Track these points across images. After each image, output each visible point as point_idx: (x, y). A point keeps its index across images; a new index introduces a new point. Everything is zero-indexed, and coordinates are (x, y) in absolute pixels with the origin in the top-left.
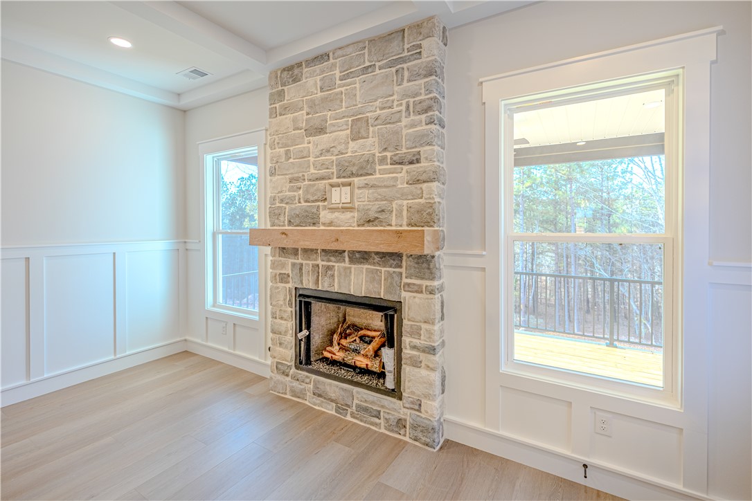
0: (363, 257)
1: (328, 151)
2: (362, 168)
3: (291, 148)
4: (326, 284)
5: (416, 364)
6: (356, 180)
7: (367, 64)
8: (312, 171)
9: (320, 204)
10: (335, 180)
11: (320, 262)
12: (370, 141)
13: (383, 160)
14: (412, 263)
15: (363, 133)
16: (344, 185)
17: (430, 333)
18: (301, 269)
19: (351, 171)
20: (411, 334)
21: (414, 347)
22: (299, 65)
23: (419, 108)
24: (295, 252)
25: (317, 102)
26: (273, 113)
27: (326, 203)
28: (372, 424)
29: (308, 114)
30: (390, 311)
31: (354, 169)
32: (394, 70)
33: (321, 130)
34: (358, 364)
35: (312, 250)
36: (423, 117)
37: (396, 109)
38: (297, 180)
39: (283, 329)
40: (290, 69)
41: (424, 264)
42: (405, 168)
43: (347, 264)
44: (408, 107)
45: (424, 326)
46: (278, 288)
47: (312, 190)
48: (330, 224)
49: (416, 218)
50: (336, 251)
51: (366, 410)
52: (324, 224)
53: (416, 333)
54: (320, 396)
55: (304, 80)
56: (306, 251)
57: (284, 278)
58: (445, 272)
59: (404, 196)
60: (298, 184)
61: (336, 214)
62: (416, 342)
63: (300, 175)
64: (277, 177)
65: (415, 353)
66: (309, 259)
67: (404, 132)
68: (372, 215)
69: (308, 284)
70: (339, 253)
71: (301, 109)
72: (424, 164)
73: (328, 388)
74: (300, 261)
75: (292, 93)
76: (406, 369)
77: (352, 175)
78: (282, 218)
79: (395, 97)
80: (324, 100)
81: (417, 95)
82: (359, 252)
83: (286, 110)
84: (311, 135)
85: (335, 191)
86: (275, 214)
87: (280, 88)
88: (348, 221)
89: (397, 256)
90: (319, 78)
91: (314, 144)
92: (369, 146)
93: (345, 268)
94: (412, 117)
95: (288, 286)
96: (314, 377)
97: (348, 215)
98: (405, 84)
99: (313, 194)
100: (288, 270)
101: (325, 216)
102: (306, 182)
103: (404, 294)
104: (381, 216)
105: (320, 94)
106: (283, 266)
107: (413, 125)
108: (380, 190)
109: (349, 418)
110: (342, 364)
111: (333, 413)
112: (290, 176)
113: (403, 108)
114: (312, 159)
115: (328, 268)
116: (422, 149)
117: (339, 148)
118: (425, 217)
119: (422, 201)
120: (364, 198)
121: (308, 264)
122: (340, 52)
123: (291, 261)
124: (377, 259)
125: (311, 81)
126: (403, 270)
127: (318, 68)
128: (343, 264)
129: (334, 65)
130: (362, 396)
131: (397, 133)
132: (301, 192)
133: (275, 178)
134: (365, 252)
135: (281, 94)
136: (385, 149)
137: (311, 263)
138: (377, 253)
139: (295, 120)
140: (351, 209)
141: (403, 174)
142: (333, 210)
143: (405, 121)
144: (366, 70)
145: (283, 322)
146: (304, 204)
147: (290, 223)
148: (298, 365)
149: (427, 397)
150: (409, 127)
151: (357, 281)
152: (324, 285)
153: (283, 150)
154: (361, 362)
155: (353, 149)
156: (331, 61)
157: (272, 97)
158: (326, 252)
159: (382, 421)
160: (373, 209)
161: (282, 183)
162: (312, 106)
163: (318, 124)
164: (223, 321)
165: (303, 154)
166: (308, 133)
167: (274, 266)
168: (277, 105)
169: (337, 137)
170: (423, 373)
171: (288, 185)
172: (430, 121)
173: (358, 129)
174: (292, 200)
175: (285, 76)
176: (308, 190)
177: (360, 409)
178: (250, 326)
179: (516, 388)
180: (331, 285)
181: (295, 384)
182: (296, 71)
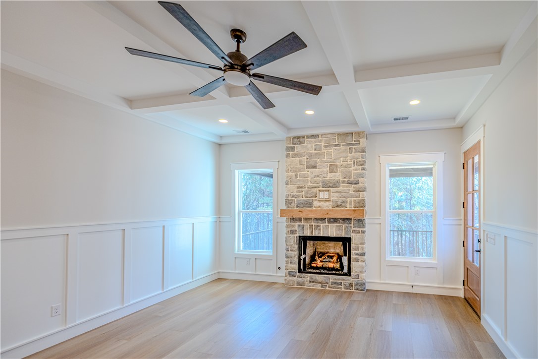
0: (335, 220)
1: (318, 176)
2: (334, 184)
3: (298, 173)
4: (317, 233)
5: (357, 260)
6: (331, 189)
7: (337, 143)
8: (309, 184)
9: (314, 198)
10: (321, 189)
11: (313, 224)
12: (338, 174)
13: (344, 182)
14: (356, 222)
15: (335, 170)
16: (325, 191)
17: (363, 248)
18: (303, 227)
19: (328, 186)
20: (355, 250)
21: (357, 254)
22: (303, 137)
23: (359, 164)
24: (300, 220)
25: (312, 155)
26: (288, 156)
27: (317, 198)
28: (338, 288)
29: (307, 159)
30: (346, 242)
31: (331, 185)
32: (348, 147)
33: (315, 167)
34: (329, 266)
35: (309, 219)
36: (360, 167)
37: (349, 163)
38: (302, 187)
39: (293, 255)
40: (299, 138)
41: (360, 222)
42: (353, 186)
43: (327, 224)
44: (354, 163)
45: (360, 246)
46: (290, 237)
47: (309, 192)
48: (319, 207)
49: (357, 205)
50: (322, 219)
51: (335, 283)
52: (315, 207)
53: (357, 248)
54: (313, 282)
55: (306, 144)
56: (306, 219)
57: (293, 232)
58: (367, 225)
59: (352, 196)
60: (302, 189)
61: (322, 203)
62: (357, 252)
63: (303, 185)
64: (290, 186)
65: (357, 256)
66: (308, 223)
67: (353, 172)
68: (339, 203)
69: (307, 233)
70: (323, 219)
71: (304, 156)
72: (360, 185)
73: (317, 278)
74: (303, 224)
75: (298, 149)
76: (353, 263)
77: (330, 187)
78: (293, 204)
79: (349, 158)
80: (316, 154)
81: (358, 158)
82: (333, 218)
83: (295, 155)
84: (309, 168)
85: (321, 194)
86: (288, 203)
87: (292, 145)
88: (328, 206)
89: (349, 219)
90: (313, 145)
91: (310, 173)
92: (338, 176)
93: (326, 226)
94: (356, 167)
95: (295, 235)
96: (309, 275)
97: (328, 203)
98: (353, 154)
99: (310, 194)
100: (296, 228)
101: (316, 204)
102: (306, 189)
103: (352, 234)
104: (343, 204)
105: (314, 151)
106: (293, 226)
107: (356, 170)
108: (342, 194)
109: (327, 288)
110: (322, 268)
111: (320, 288)
112: (298, 186)
113: (352, 163)
114: (309, 179)
115: (318, 226)
116: (360, 179)
117: (324, 175)
118: (361, 205)
119: (360, 198)
120: (335, 196)
121: (307, 225)
122: (324, 136)
123: (297, 224)
124: (341, 221)
125: (309, 145)
126: (352, 225)
127: (313, 140)
128: (325, 224)
129: (321, 141)
130: (333, 278)
131: (350, 172)
132: (303, 193)
133: (289, 186)
134: (335, 218)
135: (293, 149)
136: (345, 178)
137: (308, 224)
138: (341, 219)
139: (300, 161)
140: (329, 201)
141: (352, 187)
142: (320, 201)
143: (353, 168)
144: (336, 145)
145: (292, 252)
146: (305, 198)
147: (297, 206)
148: (300, 271)
149: (362, 272)
150: (354, 170)
151: (332, 231)
152: (316, 233)
153: (294, 174)
154: (331, 265)
155: (330, 176)
156: (320, 138)
157: (288, 149)
158: (316, 219)
159: (343, 286)
160: (339, 201)
161: (293, 188)
162: (310, 156)
163: (313, 164)
164: (248, 258)
165: (305, 177)
166: (308, 167)
167: (288, 226)
168: (291, 153)
169: (323, 170)
170: (360, 263)
171: (296, 190)
172: (363, 169)
173: (333, 168)
174: (298, 196)
175: (296, 140)
176: (307, 192)
177: (333, 283)
178: (267, 259)
179: (391, 265)
180: (319, 233)
181: (300, 280)
182: (302, 140)
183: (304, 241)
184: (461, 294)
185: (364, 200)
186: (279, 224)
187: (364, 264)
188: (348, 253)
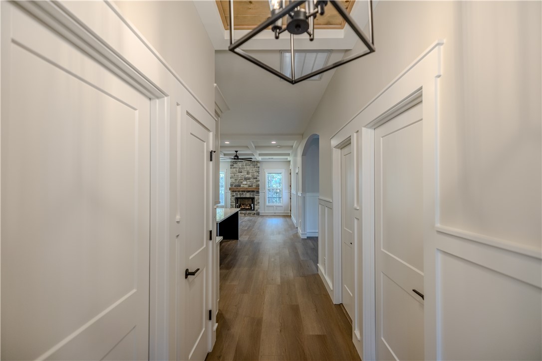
0: (249, 191)
1: (243, 176)
2: (249, 179)
3: (235, 174)
5: (257, 205)
6: (248, 181)
7: (249, 164)
8: (239, 178)
10: (244, 180)
11: (241, 193)
17: (259, 201)
19: (246, 179)
21: (257, 203)
23: (257, 172)
24: (236, 191)
26: (231, 168)
30: (253, 199)
32: (253, 166)
33: (241, 172)
37: (254, 171)
38: (237, 180)
41: (258, 192)
43: (246, 193)
46: (232, 198)
52: (242, 187)
53: (257, 201)
54: (241, 214)
55: (238, 164)
57: (233, 196)
59: (255, 183)
61: (244, 186)
69: (239, 196)
70: (244, 191)
72: (258, 179)
73: (243, 212)
75: (235, 165)
76: (255, 206)
78: (233, 186)
81: (257, 170)
83: (234, 168)
85: (244, 182)
86: (231, 185)
88: (246, 186)
89: (254, 191)
90: (241, 164)
91: (240, 174)
92: (250, 176)
98: (255, 168)
101: (242, 185)
103: (255, 196)
106: (233, 194)
108: (251, 182)
109: (246, 215)
110: (244, 209)
111: (244, 215)
112: (235, 179)
115: (243, 194)
116: (257, 177)
117: (245, 176)
118: (258, 186)
119: (258, 184)
120: (249, 183)
121: (238, 193)
123: (235, 193)
126: (255, 193)
130: (248, 212)
131: (254, 175)
132: (237, 182)
135: (233, 165)
136: (252, 177)
138: (251, 191)
139: (236, 170)
141: (255, 180)
145: (233, 203)
146: (237, 184)
147: (235, 187)
149: (258, 208)
150: (256, 174)
151: (248, 195)
152: (242, 196)
153: (233, 175)
154: (247, 208)
155: (247, 176)
156: (243, 162)
157: (231, 165)
158: (242, 191)
159: (252, 214)
160: (251, 185)
161: (233, 180)
162: (240, 168)
165: (238, 176)
166: (239, 172)
167: (231, 194)
169: (244, 174)
172: (259, 174)
173: (248, 173)
174: (235, 183)
176: (239, 181)
179: (268, 206)
182: (237, 162)
183: (237, 199)
187: (259, 206)
188: (253, 202)
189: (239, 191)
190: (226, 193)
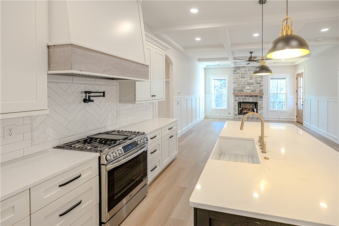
0: (252, 96)
1: (245, 81)
2: (252, 84)
3: (238, 80)
5: (260, 110)
6: (251, 86)
7: (253, 69)
8: (242, 84)
10: (247, 85)
12: (253, 80)
13: (255, 83)
17: (262, 106)
19: (249, 84)
21: (260, 108)
22: (240, 67)
24: (239, 96)
26: (234, 74)
30: (256, 104)
33: (244, 78)
37: (257, 76)
38: (239, 85)
39: (236, 108)
40: (238, 67)
41: (261, 97)
43: (249, 97)
46: (235, 102)
49: (260, 91)
51: (252, 118)
52: (245, 92)
53: (260, 106)
55: (241, 70)
57: (236, 100)
58: (263, 98)
59: (258, 88)
61: (247, 90)
68: (254, 90)
69: (242, 101)
70: (247, 96)
72: (261, 84)
74: (240, 97)
75: (238, 71)
76: (258, 111)
78: (236, 91)
80: (245, 73)
83: (237, 73)
85: (247, 87)
86: (234, 90)
88: (249, 91)
89: (257, 96)
90: (244, 70)
91: (243, 80)
92: (253, 81)
95: (237, 102)
97: (249, 90)
100: (237, 99)
101: (245, 90)
103: (258, 101)
105: (244, 72)
107: (260, 79)
108: (254, 87)
110: (246, 113)
111: (247, 120)
114: (242, 82)
115: (246, 98)
116: (261, 82)
117: (248, 81)
118: (262, 91)
120: (252, 88)
121: (241, 98)
122: (248, 67)
123: (238, 98)
124: (254, 96)
125: (242, 70)
126: (258, 98)
127: (244, 68)
129: (247, 69)
131: (257, 80)
133: (235, 84)
135: (236, 71)
139: (239, 75)
140: (250, 90)
141: (258, 85)
142: (246, 90)
143: (258, 78)
146: (240, 89)
147: (238, 91)
148: (239, 114)
149: (262, 114)
151: (251, 100)
152: (245, 101)
153: (236, 80)
155: (250, 81)
156: (246, 68)
157: (234, 71)
158: (245, 96)
159: (255, 119)
161: (236, 85)
162: (242, 74)
163: (244, 77)
164: (217, 110)
165: (240, 81)
166: (241, 78)
167: (234, 98)
168: (235, 72)
169: (247, 79)
170: (261, 111)
171: (237, 85)
172: (262, 79)
173: (251, 78)
174: (238, 88)
175: (237, 68)
176: (241, 86)
177: (251, 118)
178: (225, 110)
179: (272, 111)
180: (246, 101)
181: (239, 117)
182: (239, 68)
183: (240, 103)
184: (296, 121)
185: (262, 89)
186: (229, 98)
187: (262, 111)
188: (256, 107)
189: (241, 96)
190: (228, 98)
